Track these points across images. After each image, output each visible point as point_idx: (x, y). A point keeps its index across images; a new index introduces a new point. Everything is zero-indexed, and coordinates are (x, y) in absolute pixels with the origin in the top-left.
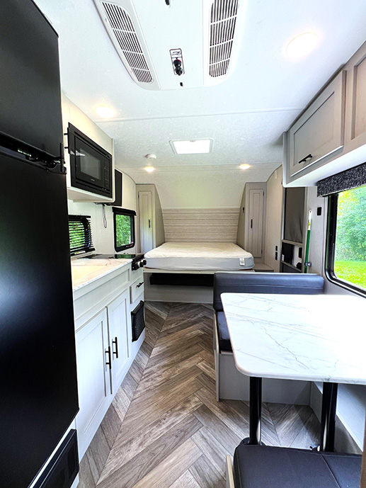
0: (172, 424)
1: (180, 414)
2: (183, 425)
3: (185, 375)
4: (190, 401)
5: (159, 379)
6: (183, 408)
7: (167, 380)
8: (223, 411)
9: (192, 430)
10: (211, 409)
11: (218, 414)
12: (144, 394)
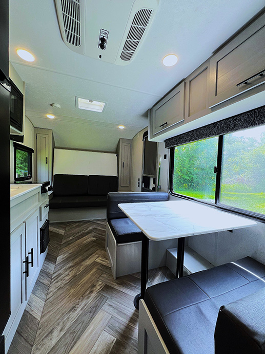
0: (85, 305)
1: (90, 297)
2: (94, 303)
3: (88, 269)
4: (95, 285)
5: (67, 278)
6: (92, 292)
7: (74, 276)
8: (120, 284)
9: (101, 304)
10: (112, 286)
11: (117, 287)
12: (56, 293)
